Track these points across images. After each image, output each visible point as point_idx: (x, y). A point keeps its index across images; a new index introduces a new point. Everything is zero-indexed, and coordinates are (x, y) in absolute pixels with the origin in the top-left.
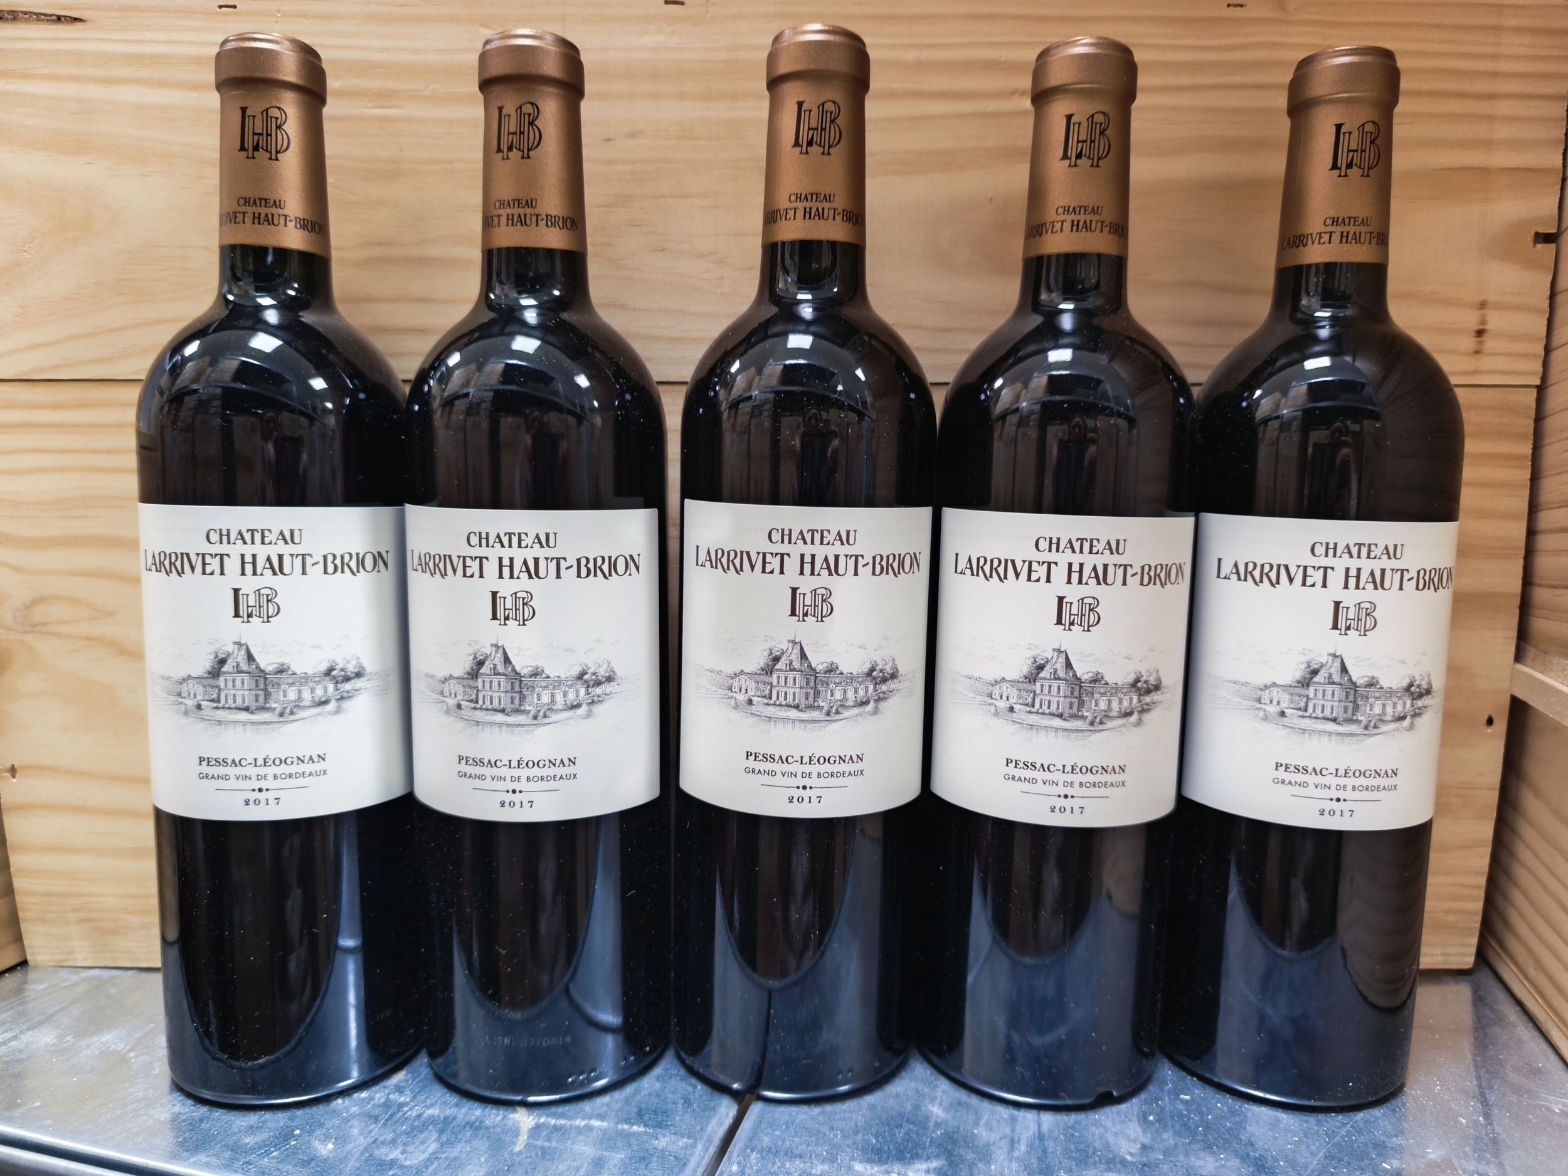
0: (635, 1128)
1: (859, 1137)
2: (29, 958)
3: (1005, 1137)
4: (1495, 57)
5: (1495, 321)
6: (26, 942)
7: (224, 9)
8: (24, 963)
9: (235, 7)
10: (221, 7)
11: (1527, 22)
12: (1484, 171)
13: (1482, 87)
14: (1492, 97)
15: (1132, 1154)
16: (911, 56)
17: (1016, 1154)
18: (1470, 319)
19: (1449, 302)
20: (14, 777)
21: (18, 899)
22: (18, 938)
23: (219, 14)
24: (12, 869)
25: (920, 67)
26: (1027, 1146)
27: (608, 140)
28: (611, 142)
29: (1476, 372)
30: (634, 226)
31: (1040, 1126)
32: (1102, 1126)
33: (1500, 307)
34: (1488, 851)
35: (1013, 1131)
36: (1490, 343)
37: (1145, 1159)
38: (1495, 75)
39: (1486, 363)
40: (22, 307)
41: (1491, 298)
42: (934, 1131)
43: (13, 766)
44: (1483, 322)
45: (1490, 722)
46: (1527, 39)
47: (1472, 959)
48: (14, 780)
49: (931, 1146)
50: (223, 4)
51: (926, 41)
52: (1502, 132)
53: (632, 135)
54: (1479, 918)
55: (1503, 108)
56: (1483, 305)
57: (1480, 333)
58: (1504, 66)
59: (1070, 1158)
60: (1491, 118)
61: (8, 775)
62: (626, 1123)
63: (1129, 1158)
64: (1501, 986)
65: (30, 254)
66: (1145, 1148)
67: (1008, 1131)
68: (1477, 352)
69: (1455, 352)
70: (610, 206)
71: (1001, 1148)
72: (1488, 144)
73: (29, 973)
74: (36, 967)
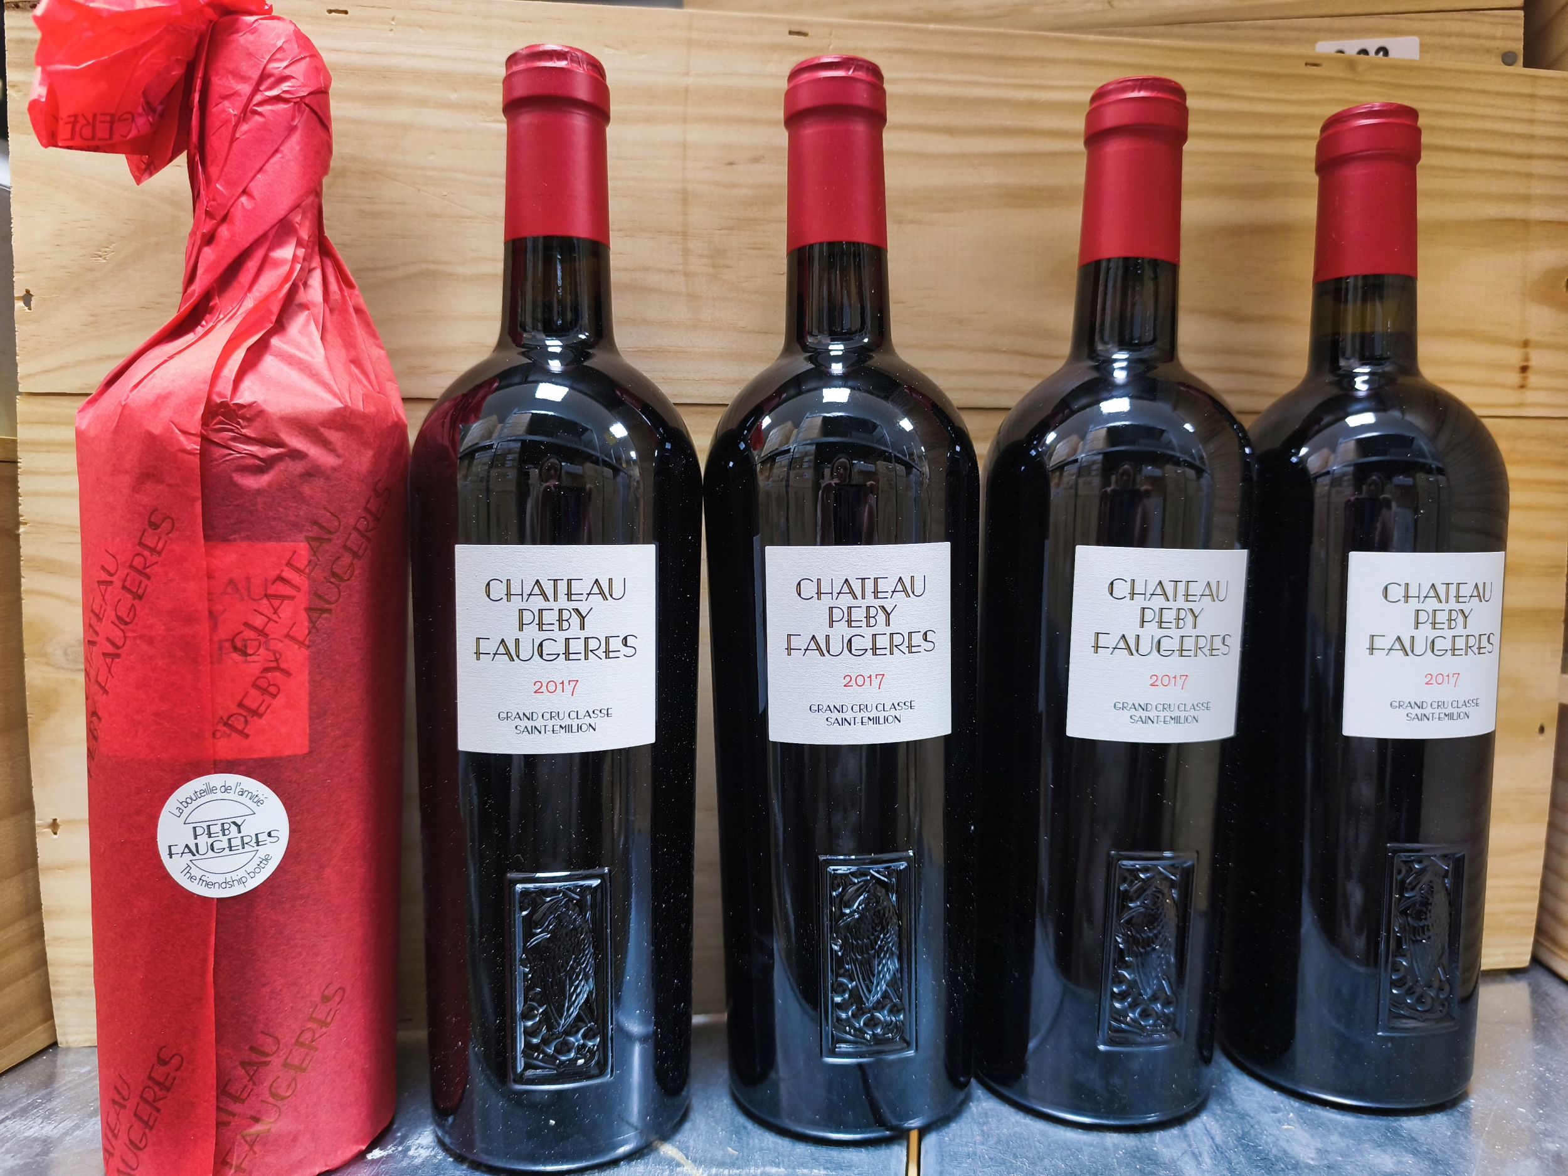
0: (815, 1171)
1: (1046, 1162)
2: (60, 1039)
3: (1185, 1152)
4: (1531, 121)
5: (1537, 358)
6: (57, 1021)
7: (333, 14)
8: (54, 1044)
9: (346, 12)
10: (330, 11)
11: (1556, 92)
12: (1525, 223)
13: (1521, 147)
14: (1530, 156)
15: (1312, 1159)
16: (1023, 95)
17: (1204, 1167)
18: (1515, 356)
19: (1496, 341)
20: (55, 833)
21: (50, 970)
22: (49, 1016)
23: (327, 19)
24: (46, 938)
25: (1032, 106)
26: (1211, 1158)
27: (731, 164)
28: (735, 166)
29: (1521, 405)
30: (755, 249)
31: (1213, 1139)
32: (1270, 1134)
33: (1541, 346)
34: (1542, 852)
35: (1190, 1146)
36: (1533, 379)
37: (1326, 1162)
38: (1532, 137)
39: (1530, 396)
40: (93, 316)
41: (1533, 336)
42: (1115, 1152)
43: (55, 820)
44: (1527, 359)
45: (1542, 730)
46: (1556, 107)
47: (1528, 958)
48: (55, 836)
49: (1120, 1167)
50: (333, 9)
51: (1037, 82)
52: (1539, 188)
53: (756, 160)
54: (1535, 917)
55: (1538, 167)
56: (1526, 344)
57: (1524, 369)
58: (1539, 130)
59: (1258, 1166)
60: (1529, 175)
61: (49, 830)
62: (804, 1168)
63: (1312, 1163)
64: (1557, 980)
65: (105, 259)
66: (1319, 1151)
67: (1185, 1145)
68: (1522, 387)
69: (1503, 386)
70: (732, 229)
71: (1187, 1163)
72: (1527, 199)
73: (59, 1056)
74: (68, 1049)
